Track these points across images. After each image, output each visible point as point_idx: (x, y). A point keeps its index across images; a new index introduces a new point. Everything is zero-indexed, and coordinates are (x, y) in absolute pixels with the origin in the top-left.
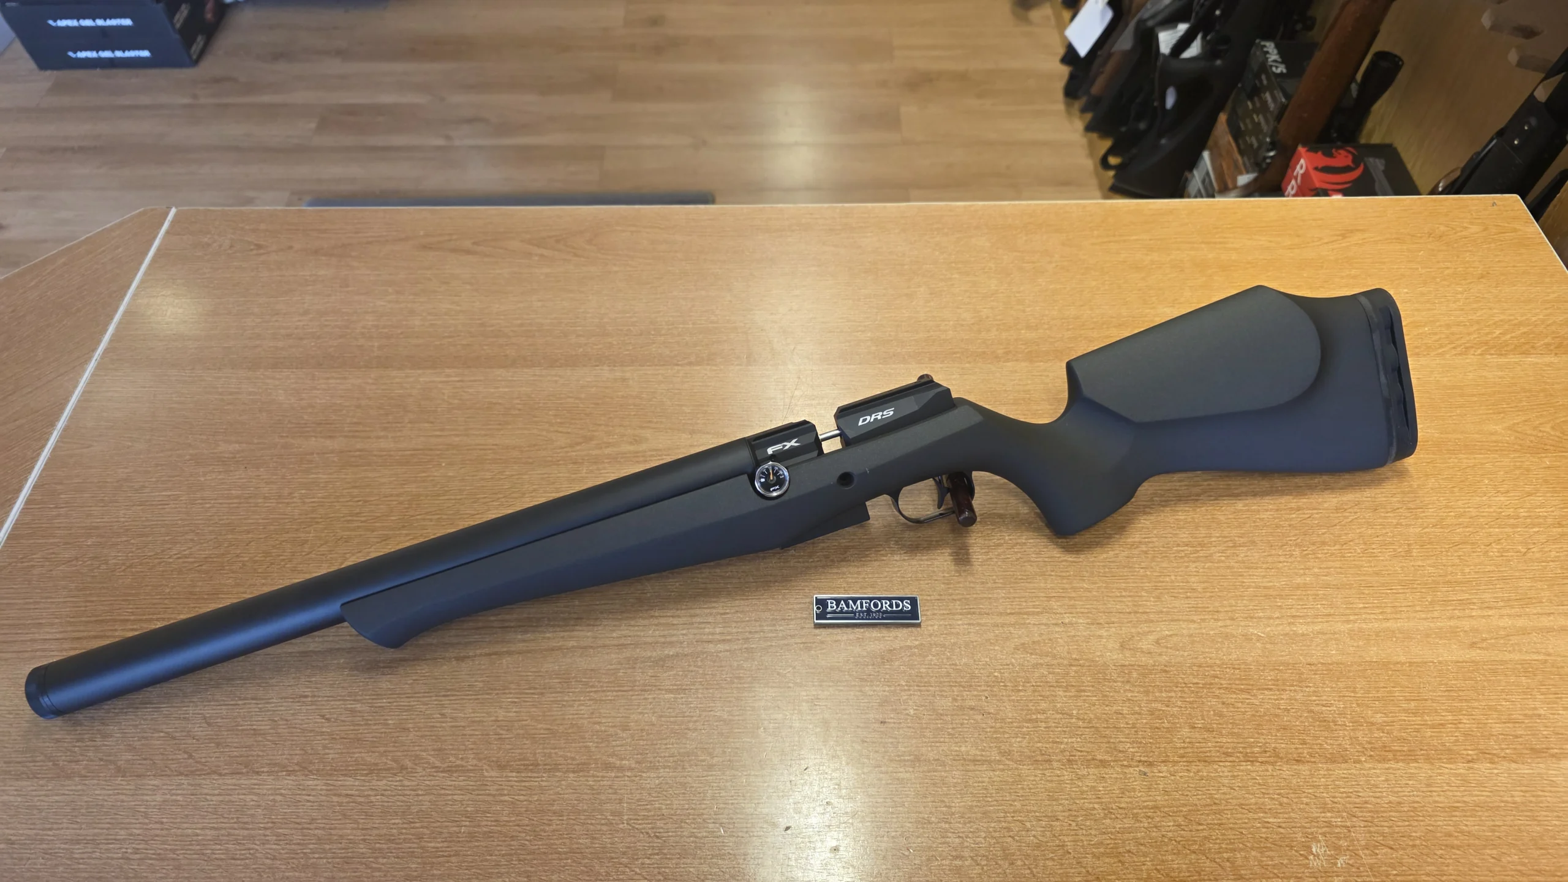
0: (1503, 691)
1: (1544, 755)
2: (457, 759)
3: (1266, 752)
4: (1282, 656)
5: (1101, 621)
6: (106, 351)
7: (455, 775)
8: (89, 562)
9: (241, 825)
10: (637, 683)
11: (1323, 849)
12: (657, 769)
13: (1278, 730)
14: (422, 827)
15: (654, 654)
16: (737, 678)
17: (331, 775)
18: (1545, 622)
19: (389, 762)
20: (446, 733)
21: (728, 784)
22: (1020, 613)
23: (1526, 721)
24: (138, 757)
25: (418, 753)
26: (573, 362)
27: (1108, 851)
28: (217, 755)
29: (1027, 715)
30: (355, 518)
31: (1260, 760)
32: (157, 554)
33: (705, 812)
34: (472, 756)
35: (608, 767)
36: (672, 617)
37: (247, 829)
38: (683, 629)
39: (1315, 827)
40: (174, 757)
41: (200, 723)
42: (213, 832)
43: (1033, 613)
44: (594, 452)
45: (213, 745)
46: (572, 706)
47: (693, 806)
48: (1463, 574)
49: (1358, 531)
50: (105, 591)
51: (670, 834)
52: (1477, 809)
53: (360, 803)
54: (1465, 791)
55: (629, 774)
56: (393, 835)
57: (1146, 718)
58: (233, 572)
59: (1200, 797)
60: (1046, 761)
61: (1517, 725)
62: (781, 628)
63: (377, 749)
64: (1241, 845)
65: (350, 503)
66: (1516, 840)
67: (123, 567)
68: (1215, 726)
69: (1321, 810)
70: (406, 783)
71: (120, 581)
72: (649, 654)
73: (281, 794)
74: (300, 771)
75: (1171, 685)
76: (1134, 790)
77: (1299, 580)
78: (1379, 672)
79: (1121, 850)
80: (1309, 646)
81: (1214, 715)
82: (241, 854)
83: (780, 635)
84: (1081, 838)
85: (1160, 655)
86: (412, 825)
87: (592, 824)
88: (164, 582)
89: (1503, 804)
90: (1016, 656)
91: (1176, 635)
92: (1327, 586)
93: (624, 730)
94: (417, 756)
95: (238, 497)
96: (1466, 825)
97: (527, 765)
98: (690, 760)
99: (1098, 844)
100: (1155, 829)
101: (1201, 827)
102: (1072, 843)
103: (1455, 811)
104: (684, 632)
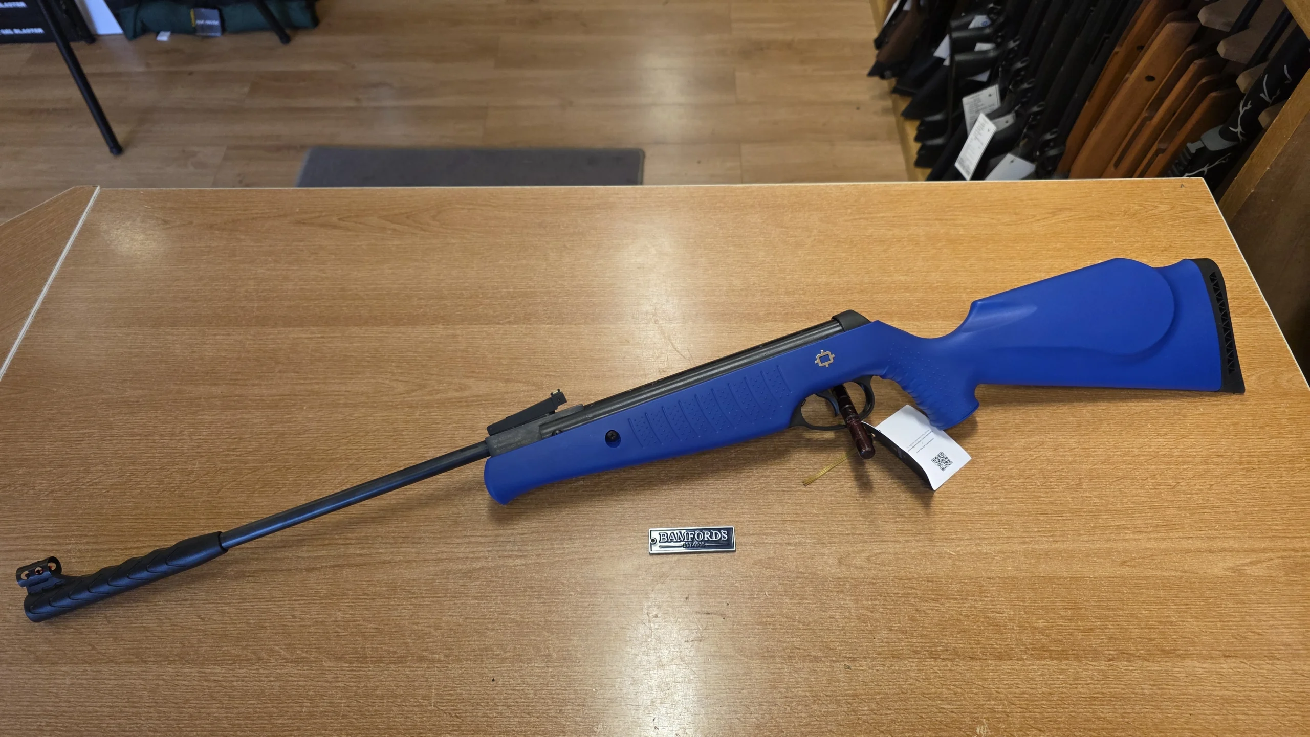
0: (1144, 602)
1: (1171, 655)
2: (303, 652)
3: (947, 650)
4: (968, 571)
5: (825, 541)
6: (39, 311)
7: (301, 665)
8: (20, 488)
9: (131, 704)
10: (449, 591)
11: (986, 730)
12: (461, 661)
13: (959, 633)
14: (273, 707)
15: (465, 566)
16: (528, 587)
17: (203, 664)
18: (1185, 544)
19: (249, 654)
20: (295, 631)
21: (516, 674)
22: (759, 535)
23: (1160, 627)
24: (53, 649)
25: (273, 647)
26: (413, 320)
27: (813, 730)
28: (115, 647)
29: (758, 618)
30: (232, 453)
31: (942, 657)
32: (72, 482)
33: (496, 696)
34: (315, 650)
35: (422, 659)
36: (481, 536)
37: (136, 707)
38: (489, 547)
39: (980, 712)
40: (81, 649)
41: (102, 621)
42: (108, 710)
43: (771, 534)
44: (428, 398)
45: (111, 639)
46: (394, 609)
47: (488, 692)
48: (1122, 503)
49: (1039, 467)
50: (31, 512)
51: (468, 714)
52: (1113, 699)
53: (225, 687)
54: (1104, 684)
55: (436, 665)
56: (249, 713)
57: (854, 622)
58: (133, 497)
59: (891, 687)
60: (771, 657)
61: (1152, 630)
62: (568, 546)
63: (241, 644)
64: (920, 727)
65: (229, 440)
66: (1141, 725)
67: (46, 493)
68: (908, 628)
69: (987, 699)
70: (262, 671)
71: (44, 504)
72: (460, 568)
73: (163, 680)
74: (179, 660)
75: (877, 594)
76: (839, 681)
77: (987, 508)
78: (1045, 585)
79: (824, 730)
80: (990, 563)
81: (908, 620)
82: (131, 728)
83: (567, 551)
84: (793, 719)
85: (869, 570)
86: (265, 705)
87: (406, 706)
88: (78, 506)
89: (1134, 695)
90: (754, 570)
91: (884, 553)
92: (1008, 513)
93: (436, 630)
94: (271, 649)
95: (140, 435)
96: (1102, 712)
97: (358, 657)
98: (487, 655)
99: (807, 725)
100: (852, 713)
101: (890, 712)
102: (786, 724)
103: (1094, 701)
104: (490, 549)
